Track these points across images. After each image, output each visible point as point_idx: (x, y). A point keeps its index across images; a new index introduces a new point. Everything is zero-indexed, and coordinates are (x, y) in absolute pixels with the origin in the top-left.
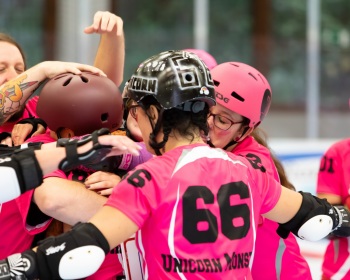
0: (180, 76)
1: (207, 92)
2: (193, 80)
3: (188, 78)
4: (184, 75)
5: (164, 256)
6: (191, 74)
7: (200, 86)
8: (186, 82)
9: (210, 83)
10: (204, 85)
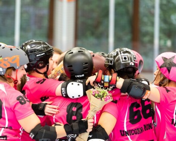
0: (122, 58)
1: (133, 64)
2: (127, 59)
3: (125, 58)
4: (123, 57)
5: (121, 131)
6: (127, 57)
7: (130, 61)
8: (124, 60)
9: (134, 61)
10: (131, 61)
